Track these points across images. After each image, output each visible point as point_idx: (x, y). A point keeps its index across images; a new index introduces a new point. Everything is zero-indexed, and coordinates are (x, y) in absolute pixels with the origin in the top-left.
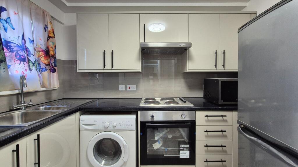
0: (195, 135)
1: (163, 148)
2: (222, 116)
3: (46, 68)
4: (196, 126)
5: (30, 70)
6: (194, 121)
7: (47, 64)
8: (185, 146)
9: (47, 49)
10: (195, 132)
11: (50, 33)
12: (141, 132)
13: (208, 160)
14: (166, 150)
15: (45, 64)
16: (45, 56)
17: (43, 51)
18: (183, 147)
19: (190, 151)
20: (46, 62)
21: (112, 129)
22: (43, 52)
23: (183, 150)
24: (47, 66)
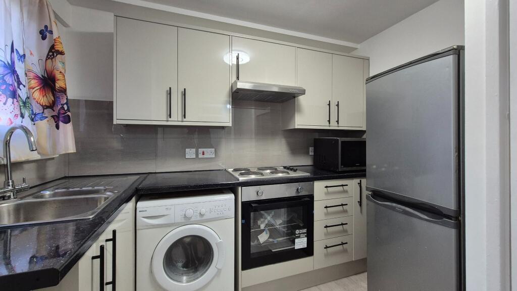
0: (313, 214)
1: (271, 240)
2: (342, 185)
3: (43, 113)
4: (315, 202)
5: (22, 116)
6: (312, 195)
7: (45, 106)
8: (301, 231)
9: (46, 76)
10: (313, 210)
11: (57, 44)
12: (242, 219)
13: (328, 246)
14: (276, 242)
15: (42, 106)
16: (40, 88)
17: (37, 77)
18: (299, 234)
19: (307, 236)
20: (44, 101)
21: (199, 218)
22: (36, 81)
23: (299, 237)
24: (46, 109)
